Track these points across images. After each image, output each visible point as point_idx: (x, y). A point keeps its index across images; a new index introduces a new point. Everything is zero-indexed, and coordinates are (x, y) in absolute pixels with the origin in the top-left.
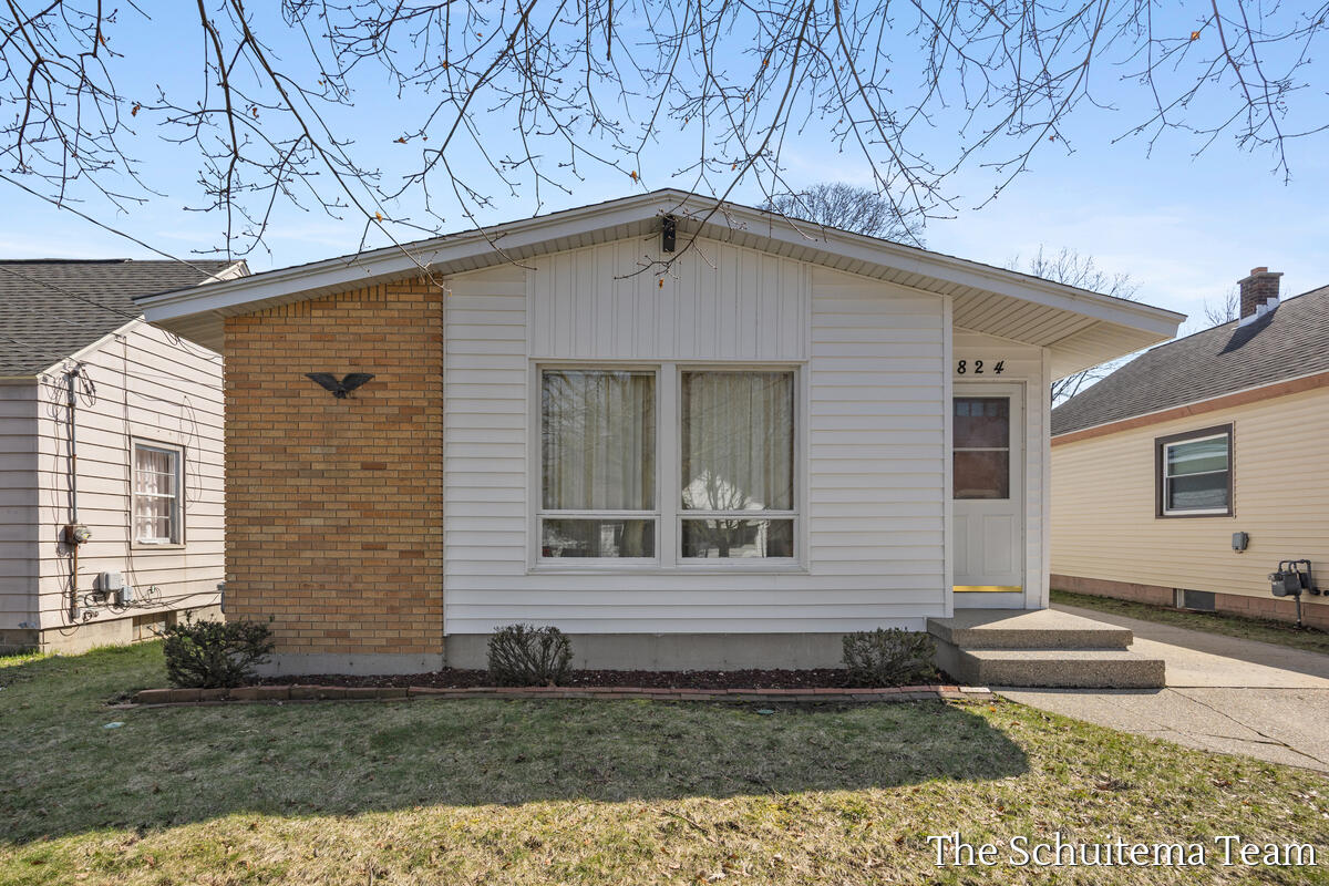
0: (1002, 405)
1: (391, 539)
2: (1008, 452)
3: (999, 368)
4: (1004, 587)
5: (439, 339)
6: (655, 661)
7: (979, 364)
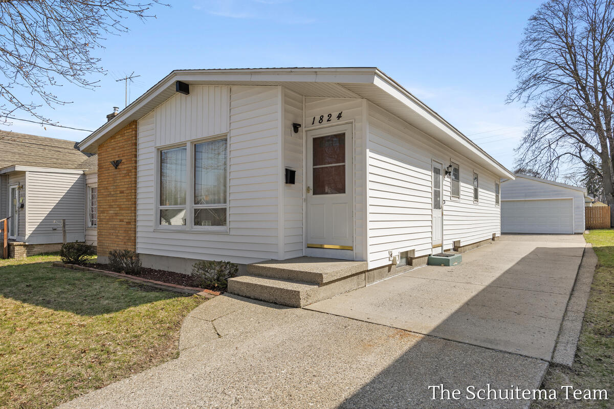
0: (341, 138)
1: (125, 218)
2: (345, 165)
3: (339, 117)
4: (342, 246)
5: (136, 144)
6: (185, 270)
7: (330, 116)
